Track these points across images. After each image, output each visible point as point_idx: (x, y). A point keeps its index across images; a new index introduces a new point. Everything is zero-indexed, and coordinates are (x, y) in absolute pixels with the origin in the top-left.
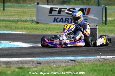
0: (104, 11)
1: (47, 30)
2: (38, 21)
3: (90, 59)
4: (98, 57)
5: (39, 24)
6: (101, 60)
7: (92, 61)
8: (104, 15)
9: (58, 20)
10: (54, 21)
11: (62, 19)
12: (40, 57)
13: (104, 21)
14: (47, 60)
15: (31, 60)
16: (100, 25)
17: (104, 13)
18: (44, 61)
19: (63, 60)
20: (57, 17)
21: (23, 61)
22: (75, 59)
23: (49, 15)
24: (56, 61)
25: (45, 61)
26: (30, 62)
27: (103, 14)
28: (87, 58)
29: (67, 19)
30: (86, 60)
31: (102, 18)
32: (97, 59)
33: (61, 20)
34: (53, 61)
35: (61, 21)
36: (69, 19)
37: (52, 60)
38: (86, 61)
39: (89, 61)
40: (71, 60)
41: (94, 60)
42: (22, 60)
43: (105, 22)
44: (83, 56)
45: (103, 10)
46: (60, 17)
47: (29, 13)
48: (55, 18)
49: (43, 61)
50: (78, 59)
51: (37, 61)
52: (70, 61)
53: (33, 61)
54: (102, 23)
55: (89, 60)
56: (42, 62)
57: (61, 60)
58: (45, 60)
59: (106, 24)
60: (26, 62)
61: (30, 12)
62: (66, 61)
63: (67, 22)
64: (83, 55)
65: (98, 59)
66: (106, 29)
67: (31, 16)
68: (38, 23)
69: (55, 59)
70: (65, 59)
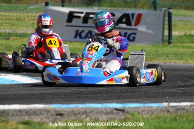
0: (167, 18)
3: (151, 107)
4: (165, 104)
6: (171, 110)
7: (154, 110)
8: (166, 26)
9: (83, 35)
10: (76, 37)
11: (90, 32)
12: (58, 102)
13: (166, 38)
14: (74, 108)
15: (44, 108)
16: (158, 45)
17: (167, 23)
18: (67, 110)
19: (102, 108)
20: (80, 29)
21: (30, 110)
22: (124, 107)
23: (67, 26)
24: (90, 111)
25: (70, 110)
26: (42, 112)
27: (164, 24)
28: (144, 107)
31: (163, 32)
32: (163, 107)
33: (89, 35)
34: (84, 110)
37: (83, 108)
38: (143, 111)
39: (149, 111)
40: (116, 109)
41: (157, 109)
42: (28, 108)
43: (168, 39)
44: (136, 102)
45: (164, 18)
46: (87, 30)
47: (31, 22)
48: (77, 31)
49: (65, 111)
50: (130, 108)
51: (55, 111)
52: (115, 111)
53: (48, 111)
54: (163, 40)
55: (149, 109)
56: (63, 112)
57: (98, 108)
58: (70, 108)
59: (170, 43)
60: (35, 113)
61: (32, 19)
62: (109, 110)
64: (136, 100)
65: (165, 108)
66: (171, 52)
67: (33, 27)
69: (86, 108)
70: (105, 108)
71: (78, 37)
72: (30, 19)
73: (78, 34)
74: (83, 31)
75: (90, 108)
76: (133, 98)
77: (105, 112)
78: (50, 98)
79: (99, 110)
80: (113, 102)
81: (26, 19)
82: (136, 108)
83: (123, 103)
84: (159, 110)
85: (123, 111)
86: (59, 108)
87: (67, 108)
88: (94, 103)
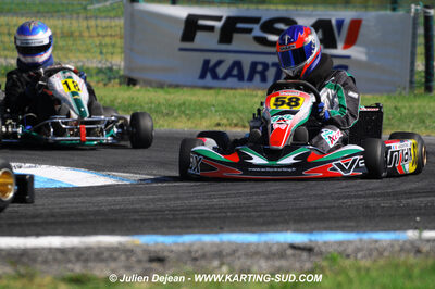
0: (421, 31)
1: (176, 114)
2: (134, 76)
3: (376, 241)
4: (411, 234)
5: (138, 87)
6: (425, 248)
7: (385, 249)
8: (421, 49)
9: (221, 71)
10: (203, 76)
11: (237, 64)
12: (154, 230)
13: (420, 78)
14: (191, 245)
15: (120, 244)
16: (400, 93)
17: (421, 40)
18: (174, 248)
19: (258, 245)
20: (214, 58)
21: (88, 248)
22: (311, 241)
23: (181, 49)
24: (229, 251)
25: (181, 248)
26: (116, 254)
28: (361, 240)
29: (260, 68)
30: (359, 246)
31: (413, 63)
32: (405, 242)
33: (235, 72)
34: (215, 249)
35: (234, 76)
36: (266, 66)
37: (213, 244)
38: (358, 250)
39: (371, 250)
40: (293, 247)
41: (392, 246)
42: (81, 245)
43: (423, 80)
45: (415, 29)
46: (230, 59)
47: (97, 41)
48: (207, 62)
49: (171, 251)
50: (325, 243)
51: (146, 250)
52: (290, 252)
53: (128, 251)
54: (411, 82)
55: (372, 246)
56: (166, 254)
57: (248, 245)
58: (183, 244)
59: (429, 89)
60: (99, 255)
61: (98, 35)
62: (275, 249)
63: (257, 77)
65: (412, 243)
66: (430, 112)
67: (101, 53)
68: (131, 82)
69: (222, 243)
70: (266, 243)
71: (209, 76)
72: (95, 34)
73: (208, 70)
74: (220, 63)
75: (230, 243)
76: (336, 220)
77: (266, 252)
78: (135, 220)
79: (252, 249)
80: (287, 230)
81: (86, 34)
82: (340, 243)
83: (311, 231)
84: (397, 248)
85: (309, 249)
86: (157, 244)
87: (176, 244)
88: (241, 231)
